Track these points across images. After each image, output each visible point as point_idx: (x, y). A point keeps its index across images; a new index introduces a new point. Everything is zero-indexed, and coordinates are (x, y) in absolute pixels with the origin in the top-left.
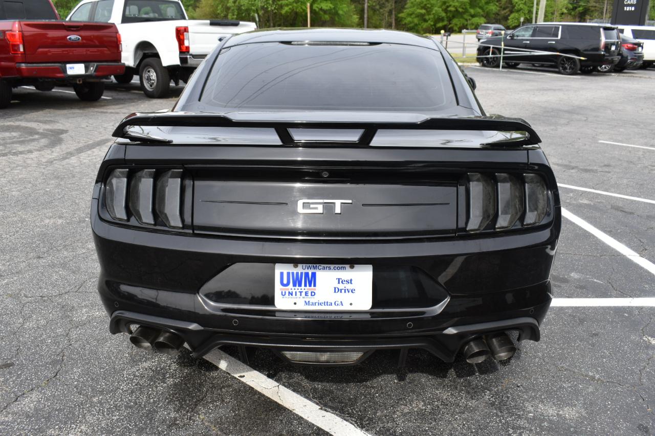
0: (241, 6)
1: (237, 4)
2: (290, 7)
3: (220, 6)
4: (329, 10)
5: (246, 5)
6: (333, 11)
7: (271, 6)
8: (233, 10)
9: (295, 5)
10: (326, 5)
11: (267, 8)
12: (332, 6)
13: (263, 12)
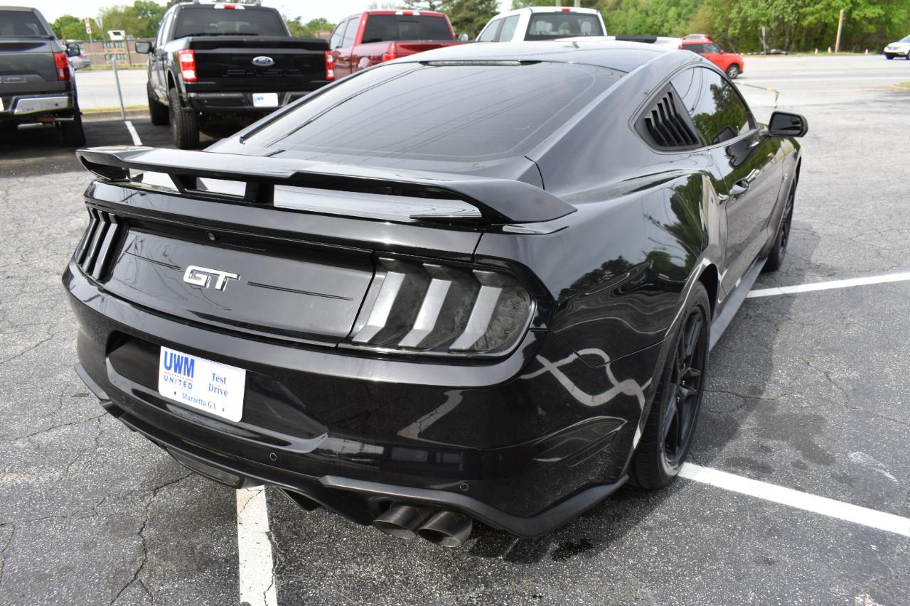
0: (748, 17)
1: (742, 14)
2: (817, 16)
3: (719, 18)
4: (876, 17)
5: (753, 16)
6: (884, 19)
7: (790, 16)
8: (736, 22)
9: (824, 12)
10: (873, 11)
11: (783, 18)
13: (776, 23)
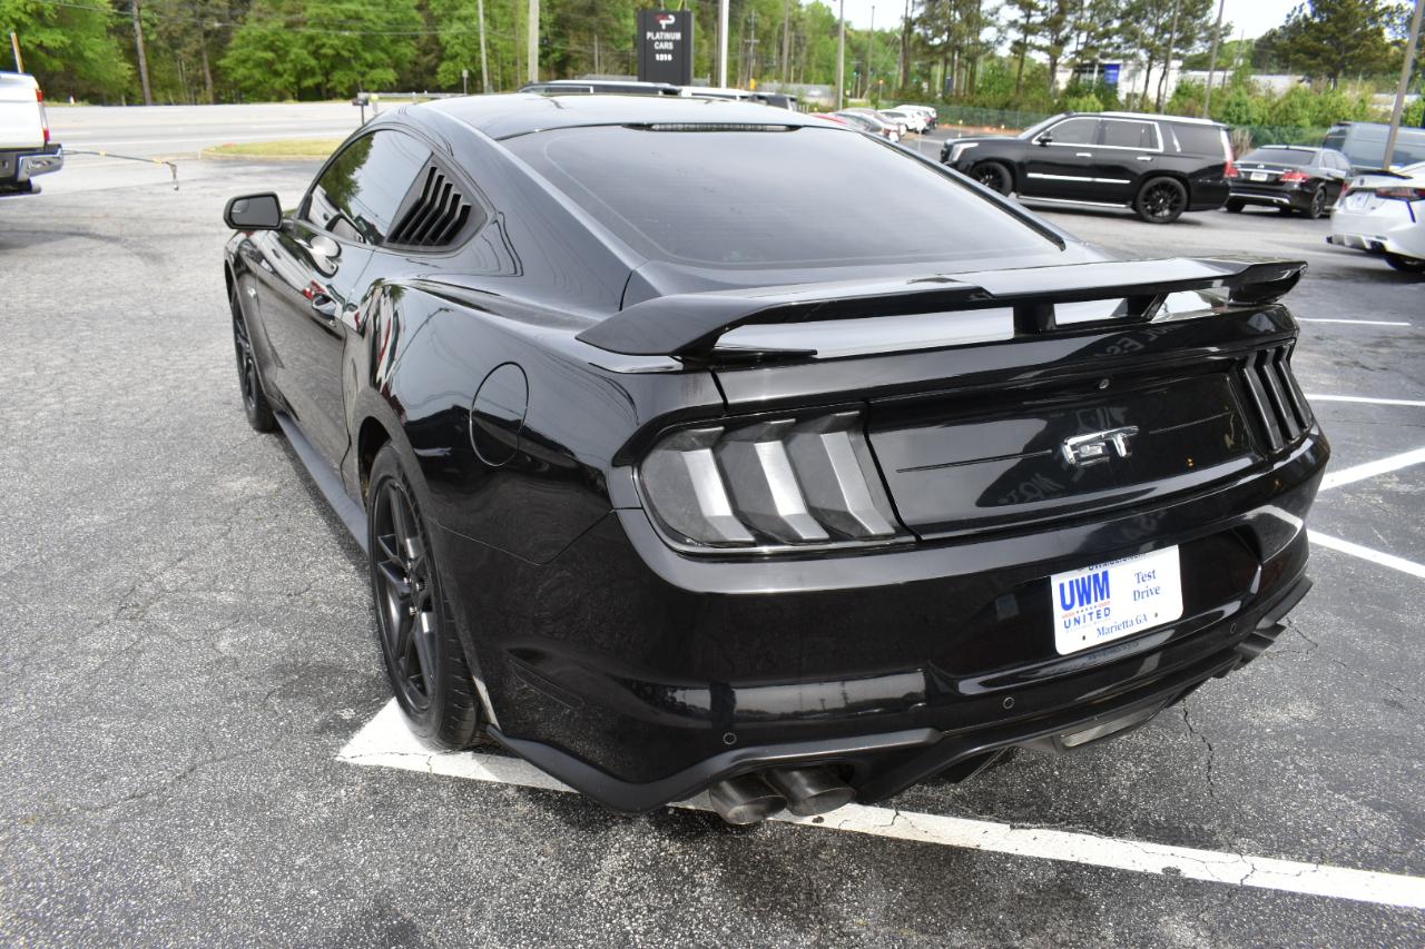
4: (60, 48)
6: (71, 51)
10: (51, 37)
12: (68, 41)
